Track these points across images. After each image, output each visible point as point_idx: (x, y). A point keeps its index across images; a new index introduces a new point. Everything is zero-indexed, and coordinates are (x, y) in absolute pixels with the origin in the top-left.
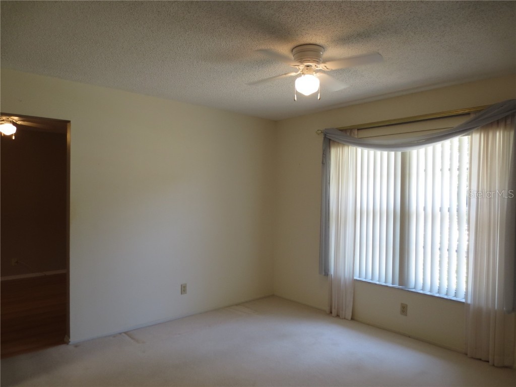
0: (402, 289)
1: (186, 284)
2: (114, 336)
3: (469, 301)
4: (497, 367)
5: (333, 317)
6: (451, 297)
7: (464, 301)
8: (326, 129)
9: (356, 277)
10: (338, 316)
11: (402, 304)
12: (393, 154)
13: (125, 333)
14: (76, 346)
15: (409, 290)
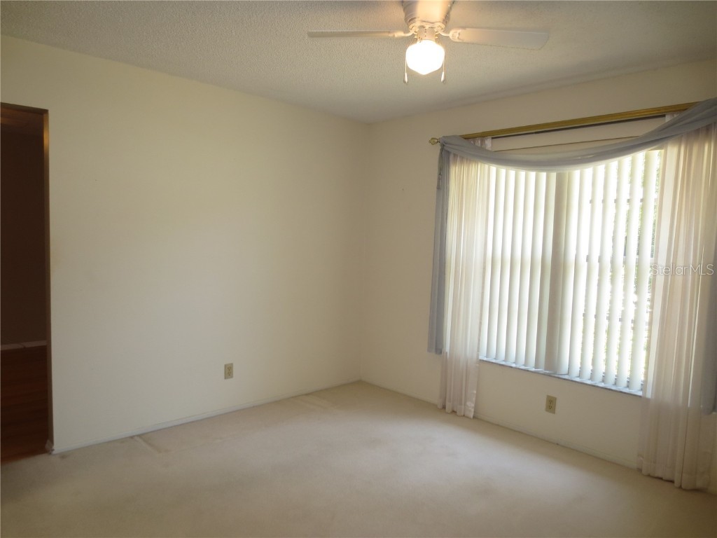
0: (549, 375)
1: (232, 364)
2: (123, 441)
3: (649, 395)
4: (685, 490)
5: (447, 413)
6: (622, 387)
7: (640, 393)
8: (444, 137)
9: (483, 357)
10: (454, 412)
11: (548, 397)
12: (543, 175)
13: (140, 436)
14: (63, 456)
15: (561, 376)
